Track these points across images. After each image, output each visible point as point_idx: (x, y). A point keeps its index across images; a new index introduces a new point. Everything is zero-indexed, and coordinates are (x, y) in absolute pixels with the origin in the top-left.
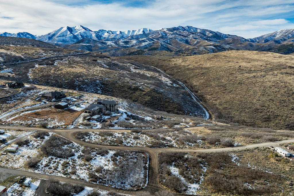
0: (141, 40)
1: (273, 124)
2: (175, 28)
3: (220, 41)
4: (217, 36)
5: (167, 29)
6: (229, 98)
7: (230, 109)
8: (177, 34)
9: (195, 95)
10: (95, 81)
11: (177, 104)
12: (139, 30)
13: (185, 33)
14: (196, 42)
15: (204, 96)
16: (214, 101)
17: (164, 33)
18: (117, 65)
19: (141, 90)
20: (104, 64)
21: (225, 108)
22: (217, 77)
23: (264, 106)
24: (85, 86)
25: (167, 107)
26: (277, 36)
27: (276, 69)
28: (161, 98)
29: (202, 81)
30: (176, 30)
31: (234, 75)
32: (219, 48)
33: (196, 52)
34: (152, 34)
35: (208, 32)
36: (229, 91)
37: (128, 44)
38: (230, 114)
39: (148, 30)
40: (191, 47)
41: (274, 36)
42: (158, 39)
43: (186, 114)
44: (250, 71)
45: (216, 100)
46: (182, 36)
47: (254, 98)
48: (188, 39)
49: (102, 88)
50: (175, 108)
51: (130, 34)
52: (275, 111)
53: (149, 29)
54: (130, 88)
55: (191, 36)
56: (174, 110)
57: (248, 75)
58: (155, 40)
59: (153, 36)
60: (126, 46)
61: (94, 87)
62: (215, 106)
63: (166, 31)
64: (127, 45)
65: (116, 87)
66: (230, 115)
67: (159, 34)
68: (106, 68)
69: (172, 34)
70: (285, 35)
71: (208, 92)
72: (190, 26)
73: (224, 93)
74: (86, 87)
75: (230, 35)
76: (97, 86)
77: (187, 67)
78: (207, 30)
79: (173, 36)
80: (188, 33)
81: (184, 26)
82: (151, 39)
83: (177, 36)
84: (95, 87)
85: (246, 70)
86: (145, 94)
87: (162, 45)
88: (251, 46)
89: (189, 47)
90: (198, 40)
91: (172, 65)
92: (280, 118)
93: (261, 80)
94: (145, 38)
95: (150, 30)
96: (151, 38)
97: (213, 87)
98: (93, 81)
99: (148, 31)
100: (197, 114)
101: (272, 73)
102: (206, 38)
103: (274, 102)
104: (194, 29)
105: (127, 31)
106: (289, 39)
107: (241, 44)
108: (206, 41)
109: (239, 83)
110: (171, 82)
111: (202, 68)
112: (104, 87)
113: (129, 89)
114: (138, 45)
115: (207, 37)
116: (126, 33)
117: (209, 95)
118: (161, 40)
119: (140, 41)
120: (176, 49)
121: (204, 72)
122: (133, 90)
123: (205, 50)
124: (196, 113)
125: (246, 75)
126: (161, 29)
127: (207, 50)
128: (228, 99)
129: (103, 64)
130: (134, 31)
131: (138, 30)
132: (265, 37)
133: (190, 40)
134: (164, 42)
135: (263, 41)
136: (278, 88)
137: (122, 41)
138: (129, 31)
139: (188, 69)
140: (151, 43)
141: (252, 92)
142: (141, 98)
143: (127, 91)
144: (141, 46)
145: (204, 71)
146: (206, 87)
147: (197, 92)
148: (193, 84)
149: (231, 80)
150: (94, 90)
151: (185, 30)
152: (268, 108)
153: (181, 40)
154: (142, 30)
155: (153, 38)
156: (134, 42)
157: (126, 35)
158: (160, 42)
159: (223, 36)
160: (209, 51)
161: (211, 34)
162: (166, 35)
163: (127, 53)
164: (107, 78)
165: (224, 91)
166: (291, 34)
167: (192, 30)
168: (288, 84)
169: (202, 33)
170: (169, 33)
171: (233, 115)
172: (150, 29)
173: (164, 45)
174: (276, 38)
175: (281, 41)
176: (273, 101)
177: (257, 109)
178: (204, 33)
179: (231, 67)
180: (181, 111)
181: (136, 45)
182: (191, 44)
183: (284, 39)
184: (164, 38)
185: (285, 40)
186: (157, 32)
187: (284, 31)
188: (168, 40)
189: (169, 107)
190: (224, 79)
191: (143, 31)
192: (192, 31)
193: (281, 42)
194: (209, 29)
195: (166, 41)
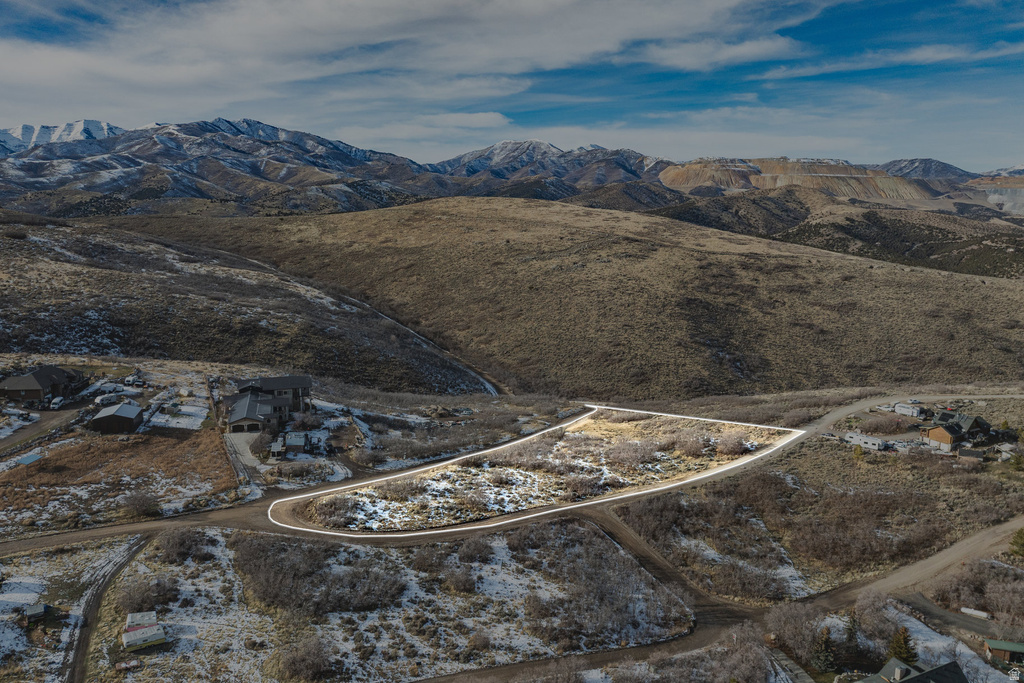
0: (89, 160)
1: (659, 389)
2: (205, 123)
3: (353, 170)
4: (340, 154)
5: (179, 125)
6: (520, 332)
7: (538, 361)
8: (217, 143)
9: (418, 333)
10: (79, 314)
11: (402, 365)
12: (70, 126)
13: (242, 141)
14: (284, 172)
15: (446, 334)
16: (482, 346)
17: (172, 139)
18: (111, 249)
19: (268, 332)
20: (62, 247)
21: (524, 362)
22: (461, 276)
23: (619, 345)
24: (47, 337)
25: (375, 380)
26: (496, 159)
27: (602, 246)
28: (345, 352)
29: (419, 290)
30: (210, 131)
31: (504, 266)
32: (362, 190)
33: (298, 202)
34: (124, 141)
35: (311, 142)
36: (513, 312)
37: (42, 176)
38: (544, 376)
39: (106, 127)
40: (275, 188)
41: (489, 158)
42: (152, 159)
43: (439, 392)
44: (541, 255)
45: (488, 342)
46: (235, 150)
47: (587, 326)
48: (258, 162)
49: (118, 336)
50: (401, 379)
51: (34, 139)
52: (649, 354)
53: (108, 125)
54: (226, 328)
55: (263, 152)
56: (400, 384)
57: (542, 264)
58: (141, 161)
59: (134, 149)
60: (37, 182)
61: (85, 335)
62: (491, 359)
63: (176, 133)
64: (41, 179)
65: (175, 331)
66: (548, 380)
67: (155, 144)
68: (80, 264)
69: (200, 144)
70: (513, 156)
71: (453, 321)
72: (252, 119)
73: (502, 319)
74: (52, 340)
75: (375, 153)
76: (98, 334)
77: (348, 250)
78: (308, 135)
79: (205, 150)
80: (251, 142)
81: (235, 118)
82: (127, 158)
83: (217, 150)
84: (90, 337)
85: (529, 252)
86: (289, 346)
87: (175, 179)
88: (442, 184)
89: (267, 189)
90: (291, 166)
91: (292, 243)
92: (664, 369)
93: (582, 275)
94: (106, 156)
95: (110, 129)
96: (125, 154)
97: (460, 306)
98: (71, 313)
99: (102, 129)
100: (465, 388)
101: (595, 256)
102: (312, 159)
103: (637, 332)
104: (269, 132)
105: (21, 127)
106: (523, 166)
107: (413, 178)
108: (317, 169)
109: (531, 288)
110: (332, 300)
111: (398, 251)
112: (124, 333)
113: (227, 331)
114: (82, 178)
115: (314, 156)
116: (17, 133)
117: (459, 330)
118: (167, 162)
119: (86, 164)
120: (227, 192)
121: (414, 263)
122: (241, 335)
123: (326, 197)
124: (463, 387)
125: (537, 264)
126: (153, 125)
127: (330, 196)
128: (520, 335)
129: (58, 249)
130: (47, 127)
131: (63, 126)
132: (466, 160)
133: (266, 165)
134: (180, 169)
135: (464, 172)
136: (630, 294)
137: (14, 164)
138: (28, 129)
139: (356, 255)
140: (134, 174)
141: (574, 312)
142: (279, 359)
143: (219, 342)
144: (98, 181)
145: (410, 259)
146: (440, 305)
147: (417, 323)
148: (392, 300)
149: (505, 282)
150: (89, 347)
151: (240, 132)
152: (630, 349)
153: (235, 164)
154: (80, 127)
155: (133, 155)
156: (66, 167)
157: (17, 143)
158: (165, 169)
159: (356, 155)
160: (336, 198)
161: (321, 147)
162: (179, 146)
163: (54, 206)
164: (123, 298)
165: (500, 314)
166: (527, 155)
167: (261, 133)
168: (643, 283)
169: (295, 144)
170: (187, 140)
171: (553, 378)
172: (113, 124)
173: (185, 181)
174: (493, 163)
175: (505, 171)
176: (632, 327)
177: (606, 353)
178: (302, 144)
179: (485, 245)
180: (421, 385)
181: (76, 179)
182: (271, 176)
183: (512, 166)
184: (173, 155)
185: (515, 169)
186: (142, 135)
187: (510, 146)
188: (193, 164)
189: (382, 378)
190: (483, 280)
191: (86, 131)
192: (260, 136)
193: (508, 175)
194: (314, 133)
195: (186, 168)
